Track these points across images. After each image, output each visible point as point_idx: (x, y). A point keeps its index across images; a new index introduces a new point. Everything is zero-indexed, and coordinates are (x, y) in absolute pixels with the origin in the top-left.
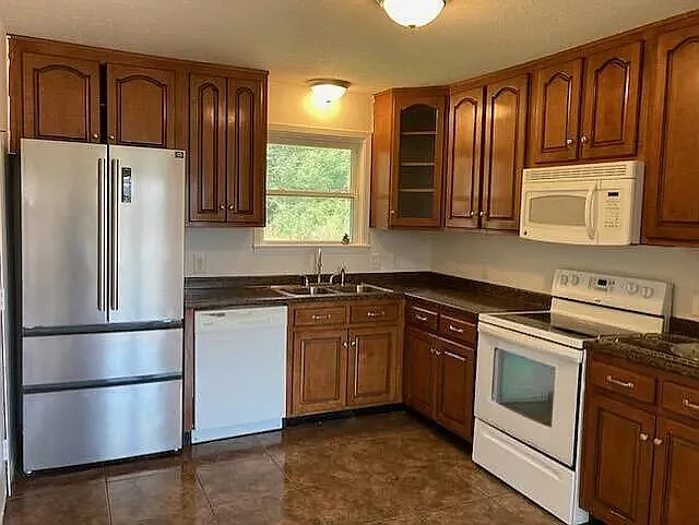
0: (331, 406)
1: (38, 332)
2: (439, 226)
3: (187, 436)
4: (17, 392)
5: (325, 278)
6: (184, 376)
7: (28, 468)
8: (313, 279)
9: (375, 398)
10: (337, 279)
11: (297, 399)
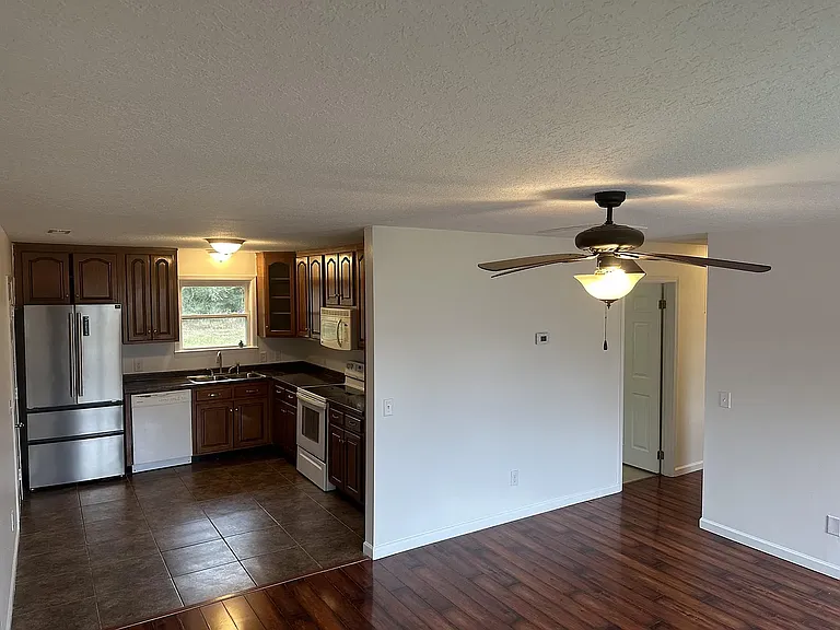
0: (224, 448)
1: (35, 411)
2: (295, 335)
3: (128, 469)
4: (25, 444)
5: (225, 370)
6: (126, 433)
7: (32, 487)
8: (216, 371)
9: (252, 442)
10: (234, 370)
11: (199, 445)
